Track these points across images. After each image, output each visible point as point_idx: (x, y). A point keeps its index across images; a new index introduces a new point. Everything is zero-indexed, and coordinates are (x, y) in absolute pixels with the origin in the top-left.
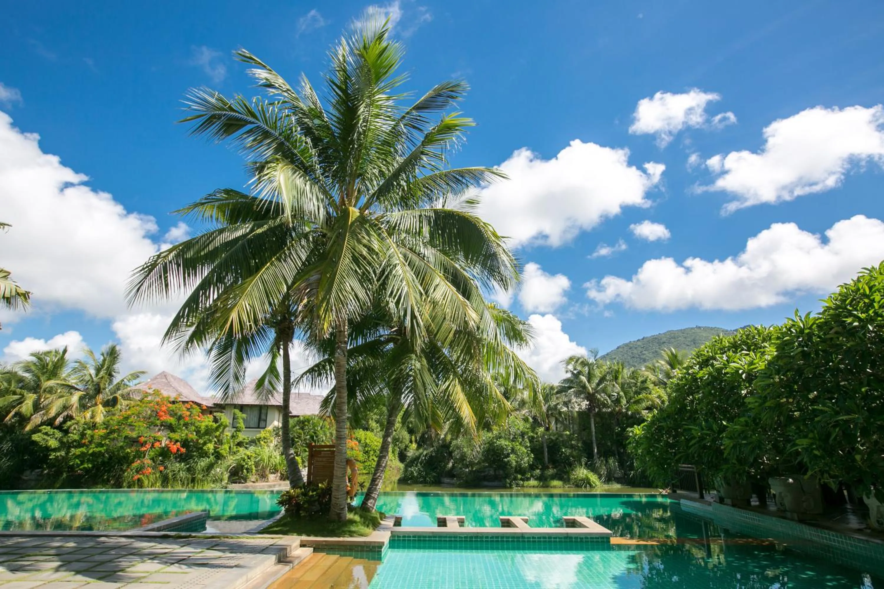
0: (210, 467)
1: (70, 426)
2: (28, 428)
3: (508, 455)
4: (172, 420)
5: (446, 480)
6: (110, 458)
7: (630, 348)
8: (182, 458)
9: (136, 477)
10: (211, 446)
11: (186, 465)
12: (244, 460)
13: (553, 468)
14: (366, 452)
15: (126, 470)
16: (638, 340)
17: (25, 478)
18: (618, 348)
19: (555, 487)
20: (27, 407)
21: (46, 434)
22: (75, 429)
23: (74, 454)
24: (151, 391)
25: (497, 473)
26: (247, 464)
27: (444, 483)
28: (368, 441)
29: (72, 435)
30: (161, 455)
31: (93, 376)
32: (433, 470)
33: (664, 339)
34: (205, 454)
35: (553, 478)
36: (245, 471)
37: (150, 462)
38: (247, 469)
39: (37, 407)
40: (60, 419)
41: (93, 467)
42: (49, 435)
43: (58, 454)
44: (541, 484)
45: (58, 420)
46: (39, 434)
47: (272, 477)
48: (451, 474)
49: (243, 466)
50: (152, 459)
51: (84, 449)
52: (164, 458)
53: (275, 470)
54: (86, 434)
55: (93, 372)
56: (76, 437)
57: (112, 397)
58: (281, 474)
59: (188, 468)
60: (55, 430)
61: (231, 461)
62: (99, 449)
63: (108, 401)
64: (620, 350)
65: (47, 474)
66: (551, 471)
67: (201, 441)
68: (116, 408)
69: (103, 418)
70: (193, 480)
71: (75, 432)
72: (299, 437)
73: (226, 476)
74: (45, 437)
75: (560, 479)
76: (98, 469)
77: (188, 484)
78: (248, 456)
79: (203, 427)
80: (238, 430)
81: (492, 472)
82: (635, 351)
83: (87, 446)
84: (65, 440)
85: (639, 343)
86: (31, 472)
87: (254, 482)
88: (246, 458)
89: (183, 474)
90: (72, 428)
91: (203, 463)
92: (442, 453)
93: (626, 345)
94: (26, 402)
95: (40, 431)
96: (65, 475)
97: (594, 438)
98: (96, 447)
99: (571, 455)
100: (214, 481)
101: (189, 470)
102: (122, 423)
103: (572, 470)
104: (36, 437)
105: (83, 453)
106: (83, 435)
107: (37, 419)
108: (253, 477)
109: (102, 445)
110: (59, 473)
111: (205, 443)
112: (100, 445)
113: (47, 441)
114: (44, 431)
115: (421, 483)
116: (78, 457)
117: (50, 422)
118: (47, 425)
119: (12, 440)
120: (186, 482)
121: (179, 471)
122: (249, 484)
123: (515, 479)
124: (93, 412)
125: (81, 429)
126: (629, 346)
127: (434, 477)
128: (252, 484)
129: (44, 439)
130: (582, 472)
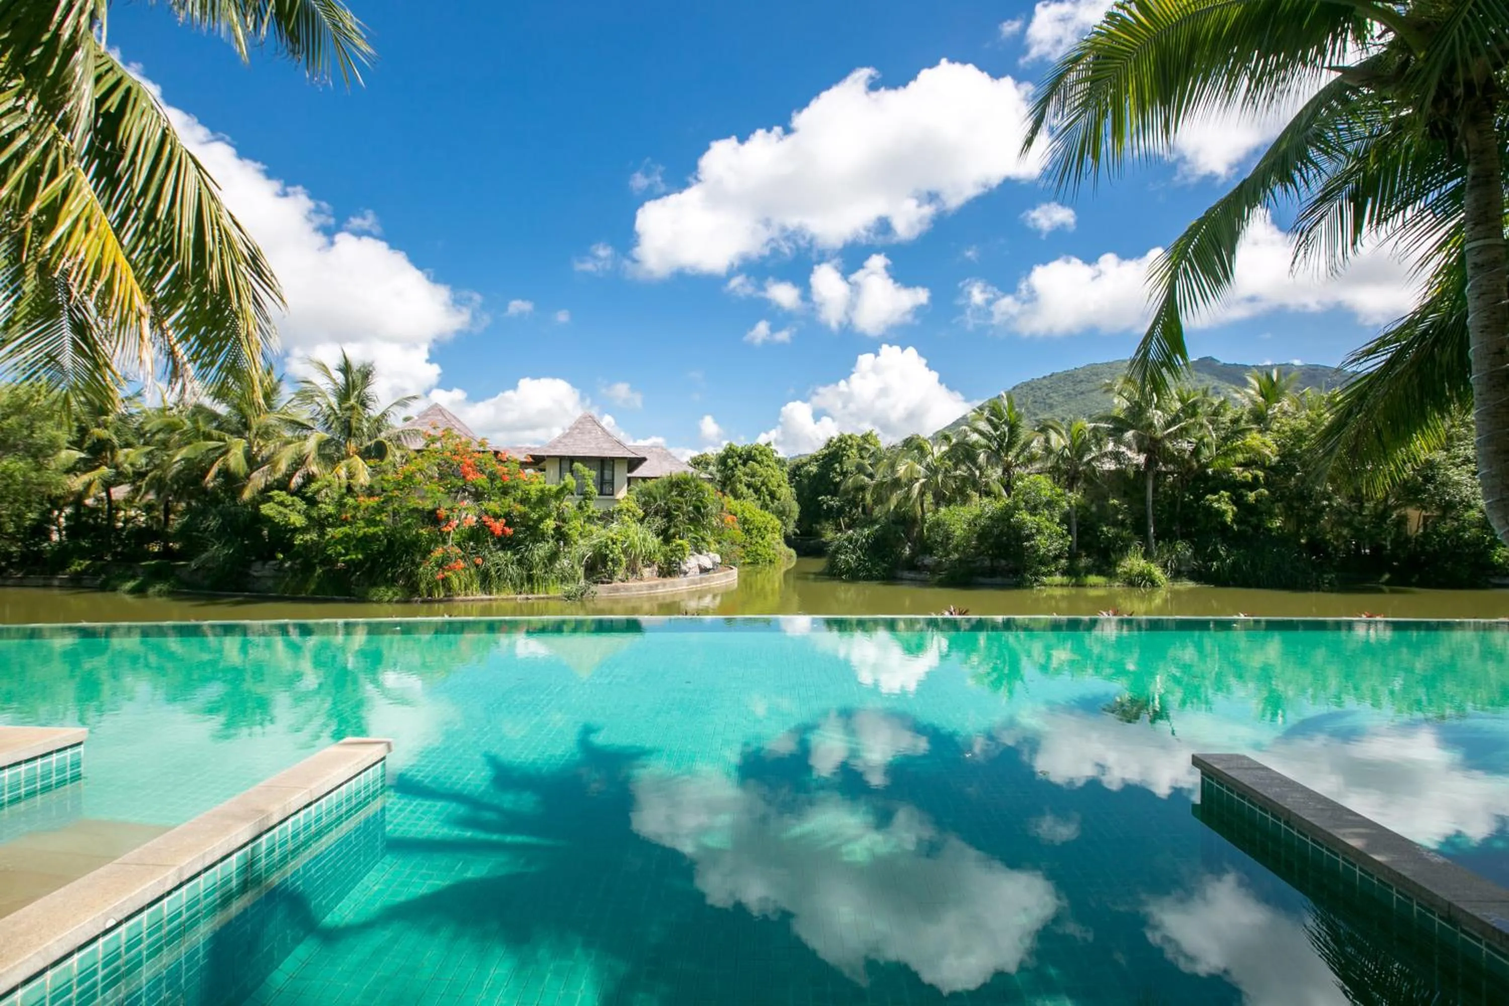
0: (553, 557)
1: (318, 491)
2: (247, 495)
3: (1030, 537)
4: (482, 480)
5: (906, 574)
6: (391, 543)
7: (1032, 389)
8: (505, 543)
9: (439, 576)
10: (550, 524)
11: (515, 554)
12: (607, 547)
13: (1088, 556)
14: (748, 532)
15: (421, 564)
16: (1045, 378)
17: (255, 574)
18: (1014, 388)
19: (1094, 586)
20: (236, 460)
21: (281, 503)
22: (327, 495)
23: (333, 537)
24: (438, 433)
25: (995, 564)
26: (612, 552)
27: (902, 579)
28: (747, 515)
29: (324, 506)
30: (470, 538)
31: (336, 407)
32: (882, 559)
33: (1082, 377)
34: (543, 537)
35: (1089, 571)
36: (610, 563)
37: (457, 550)
38: (612, 560)
39: (252, 462)
40: (297, 480)
41: (366, 559)
42: (286, 507)
43: (308, 537)
44: (1074, 581)
45: (294, 480)
46: (271, 504)
47: (646, 572)
48: (912, 565)
49: (607, 556)
50: (459, 545)
51: (346, 529)
52: (477, 543)
53: (649, 561)
54: (345, 504)
55: (334, 401)
56: (331, 509)
57: (373, 442)
58: (659, 567)
59: (518, 560)
60: (295, 498)
61: (583, 548)
62: (372, 530)
63: (368, 449)
64: (1017, 391)
65: (291, 567)
66: (1084, 562)
67: (534, 516)
68: (386, 461)
69: (368, 478)
70: (530, 579)
71: (327, 500)
72: (678, 508)
73: (581, 572)
74: (281, 509)
75: (1100, 573)
76: (374, 562)
77: (522, 584)
78: (612, 540)
79: (533, 493)
80: (586, 496)
81: (987, 563)
82: (1038, 393)
83: (351, 524)
84: (314, 514)
85: (1045, 382)
86: (264, 564)
87: (623, 581)
88: (610, 542)
89: (513, 570)
90: (323, 493)
91: (541, 550)
92: (896, 532)
93: (1027, 384)
94: (232, 451)
95: (271, 499)
96: (319, 571)
97: (1150, 511)
98: (368, 526)
99: (1117, 537)
100: (562, 581)
101: (520, 562)
102: (404, 487)
103: (1121, 559)
104: (266, 509)
105: (347, 535)
106: (341, 505)
107: (259, 480)
108: (621, 573)
109: (375, 523)
110: (308, 568)
111: (541, 519)
112: (371, 522)
113: (285, 515)
114: (277, 499)
115: (865, 579)
116: (339, 541)
117: (283, 485)
118: (281, 490)
119: (221, 514)
120: (518, 583)
121: (506, 565)
122: (617, 584)
123: (1037, 574)
124: (349, 467)
125: (336, 496)
126: (1030, 386)
127: (885, 570)
128: (620, 584)
129: (280, 513)
130: (1134, 563)
